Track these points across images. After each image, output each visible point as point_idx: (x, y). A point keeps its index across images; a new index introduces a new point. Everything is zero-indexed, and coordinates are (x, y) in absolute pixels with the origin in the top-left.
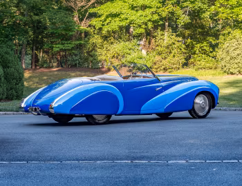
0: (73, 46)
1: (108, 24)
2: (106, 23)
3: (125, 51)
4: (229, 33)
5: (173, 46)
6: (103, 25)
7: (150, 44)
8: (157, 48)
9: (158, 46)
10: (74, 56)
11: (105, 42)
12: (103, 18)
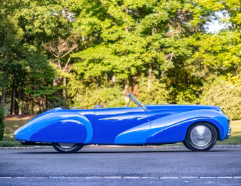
0: (54, 91)
1: (90, 69)
2: (88, 68)
3: (107, 97)
4: (214, 79)
5: (157, 92)
6: (85, 70)
7: (132, 90)
8: (141, 94)
9: (141, 92)
10: (55, 102)
11: (87, 88)
12: (85, 63)
